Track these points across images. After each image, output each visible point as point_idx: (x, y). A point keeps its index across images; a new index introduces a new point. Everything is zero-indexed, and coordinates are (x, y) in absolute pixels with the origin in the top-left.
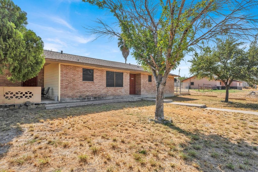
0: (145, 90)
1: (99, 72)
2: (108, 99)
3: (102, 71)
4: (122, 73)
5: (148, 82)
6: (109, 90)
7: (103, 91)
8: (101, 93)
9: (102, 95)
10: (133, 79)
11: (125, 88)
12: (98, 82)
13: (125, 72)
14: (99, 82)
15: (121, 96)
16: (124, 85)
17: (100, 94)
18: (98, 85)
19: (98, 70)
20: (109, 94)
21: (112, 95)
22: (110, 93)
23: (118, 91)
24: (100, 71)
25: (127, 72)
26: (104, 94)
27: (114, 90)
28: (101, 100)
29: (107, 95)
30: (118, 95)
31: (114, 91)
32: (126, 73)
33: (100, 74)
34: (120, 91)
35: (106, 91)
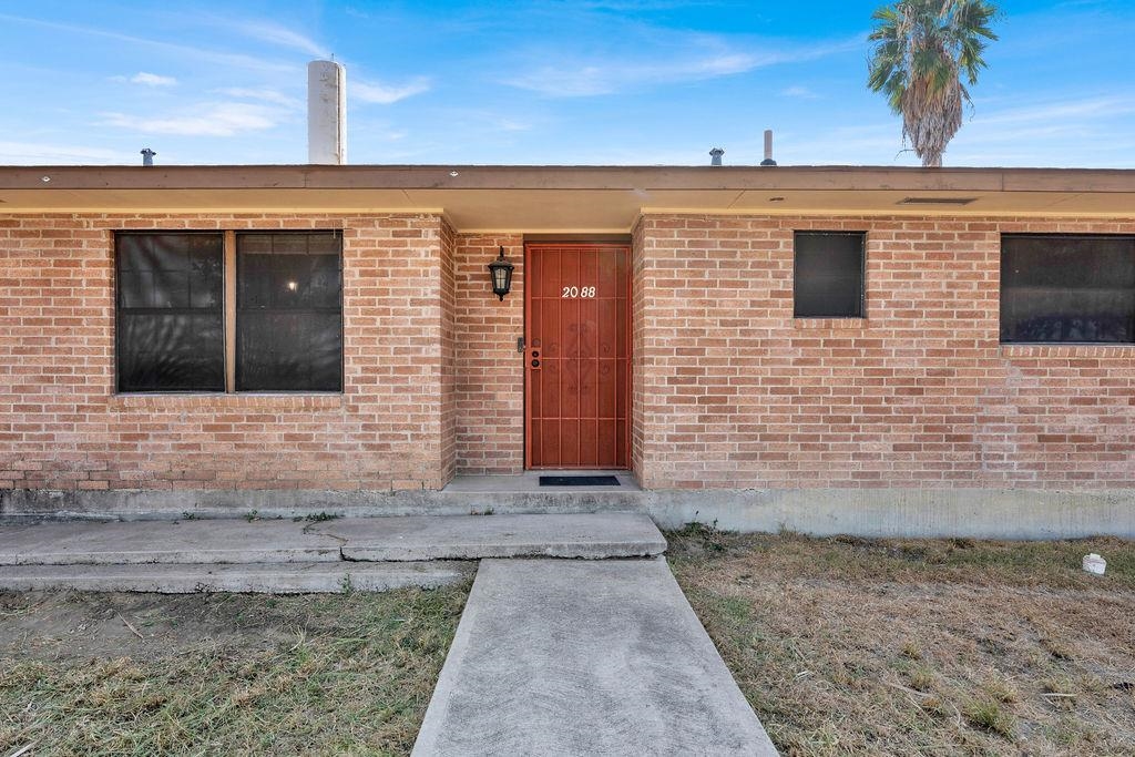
0: (723, 426)
1: (25, 246)
2: (142, 512)
3: (60, 233)
4: (333, 236)
5: (780, 321)
6: (154, 427)
7: (71, 437)
8: (55, 454)
9: (66, 475)
10: (589, 292)
11: (364, 409)
12: (17, 351)
13: (367, 220)
14: (32, 351)
15: (309, 494)
16: (352, 368)
17: (37, 466)
18: (21, 380)
19: (15, 234)
20: (148, 467)
21: (184, 477)
22: (157, 456)
23: (272, 436)
24: (36, 234)
25: (386, 221)
26: (91, 463)
27: (207, 428)
28: (53, 519)
29: (125, 474)
30: (272, 485)
31: (208, 439)
32: (381, 234)
33: (37, 263)
34: (289, 437)
35: (106, 437)
